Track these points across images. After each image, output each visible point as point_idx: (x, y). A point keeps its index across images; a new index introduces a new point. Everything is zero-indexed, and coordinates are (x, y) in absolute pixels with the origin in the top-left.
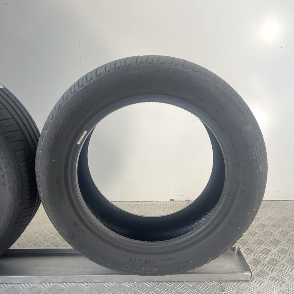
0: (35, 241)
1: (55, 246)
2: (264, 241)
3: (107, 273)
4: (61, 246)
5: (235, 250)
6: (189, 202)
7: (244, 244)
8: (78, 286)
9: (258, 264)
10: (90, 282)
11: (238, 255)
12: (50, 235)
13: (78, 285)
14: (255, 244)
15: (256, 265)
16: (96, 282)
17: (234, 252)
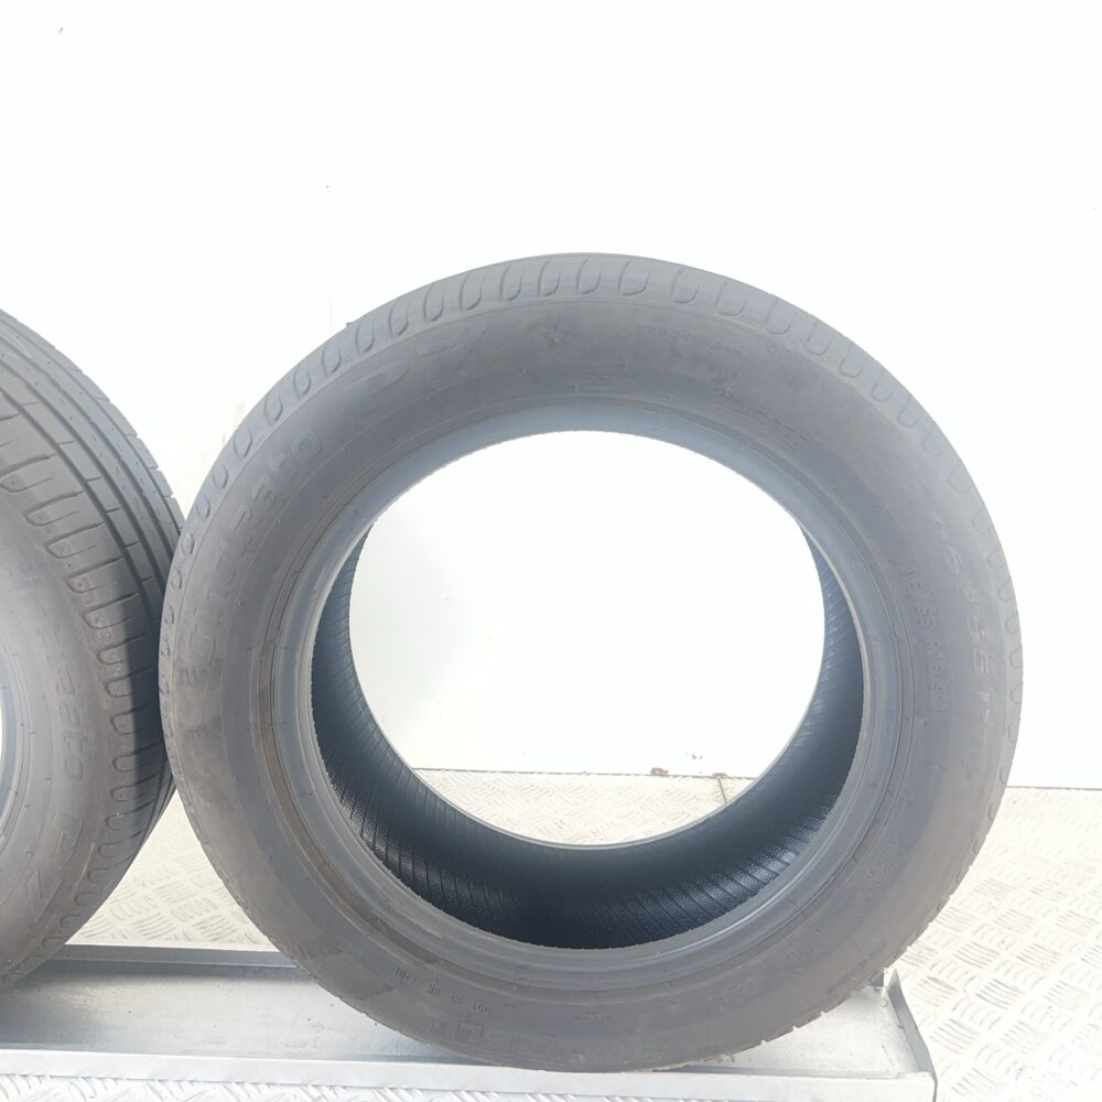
0: (140, 913)
1: (208, 936)
2: (999, 950)
3: (394, 1053)
4: (234, 936)
5: (882, 984)
6: (723, 781)
7: (921, 962)
8: (284, 1098)
9: (967, 1042)
10: (329, 1084)
11: (890, 1004)
12: (195, 895)
13: (283, 1094)
14: (960, 963)
15: (956, 1048)
16: (352, 1087)
17: (878, 991)
